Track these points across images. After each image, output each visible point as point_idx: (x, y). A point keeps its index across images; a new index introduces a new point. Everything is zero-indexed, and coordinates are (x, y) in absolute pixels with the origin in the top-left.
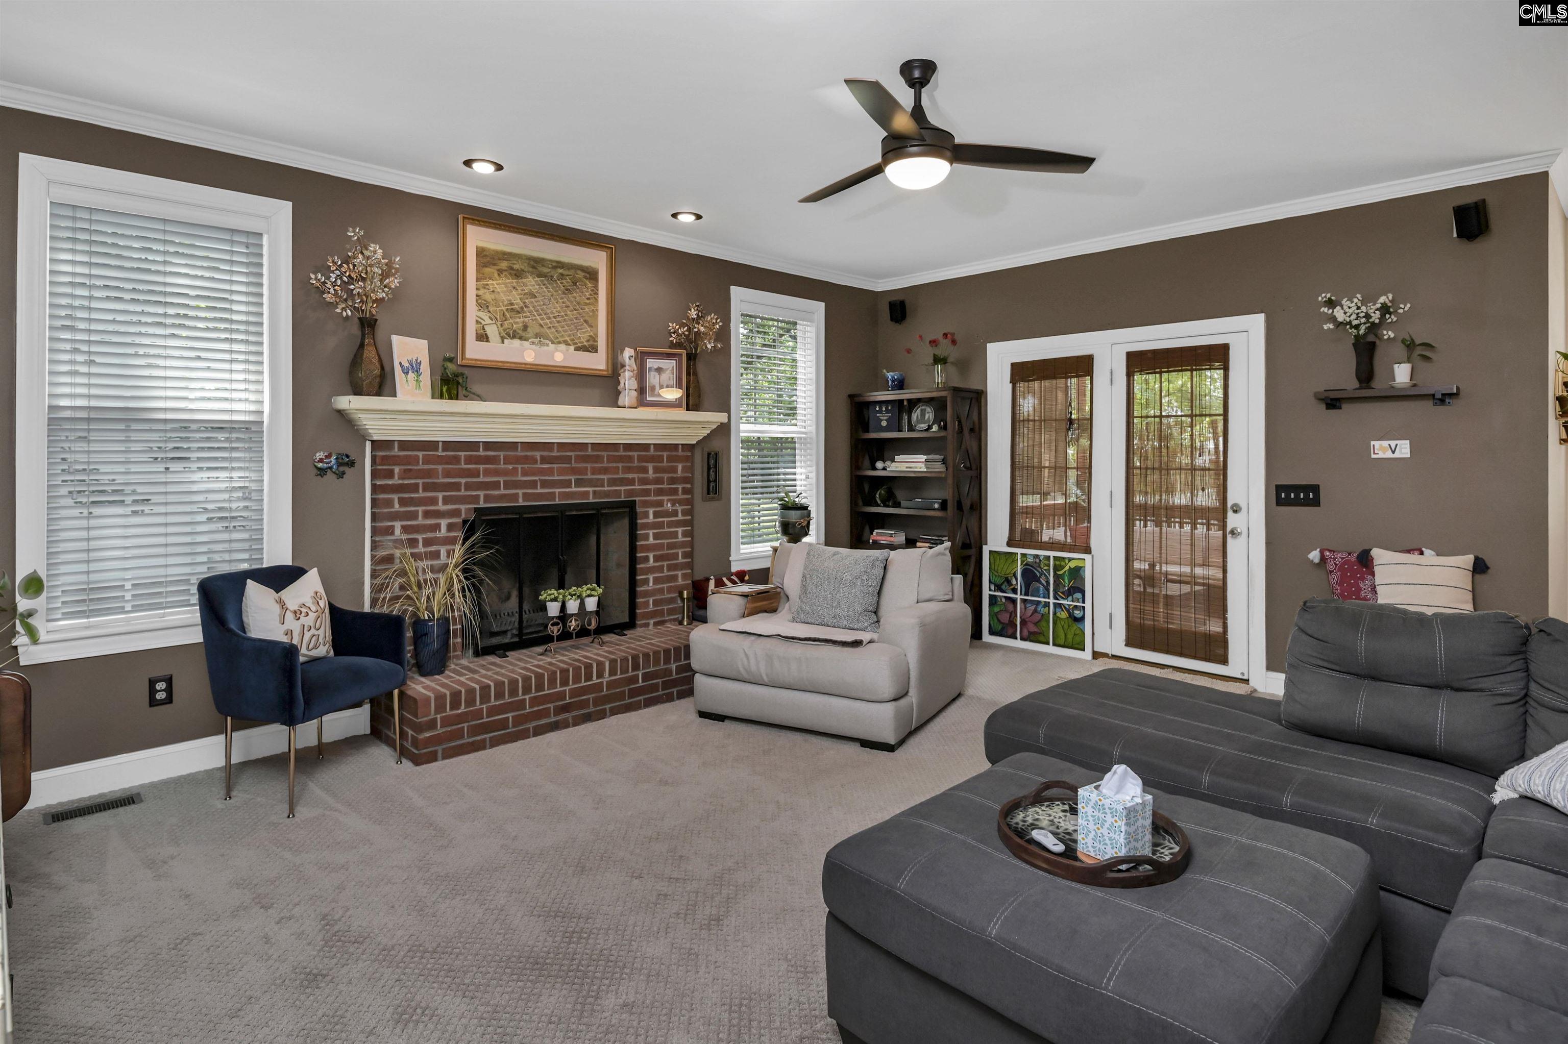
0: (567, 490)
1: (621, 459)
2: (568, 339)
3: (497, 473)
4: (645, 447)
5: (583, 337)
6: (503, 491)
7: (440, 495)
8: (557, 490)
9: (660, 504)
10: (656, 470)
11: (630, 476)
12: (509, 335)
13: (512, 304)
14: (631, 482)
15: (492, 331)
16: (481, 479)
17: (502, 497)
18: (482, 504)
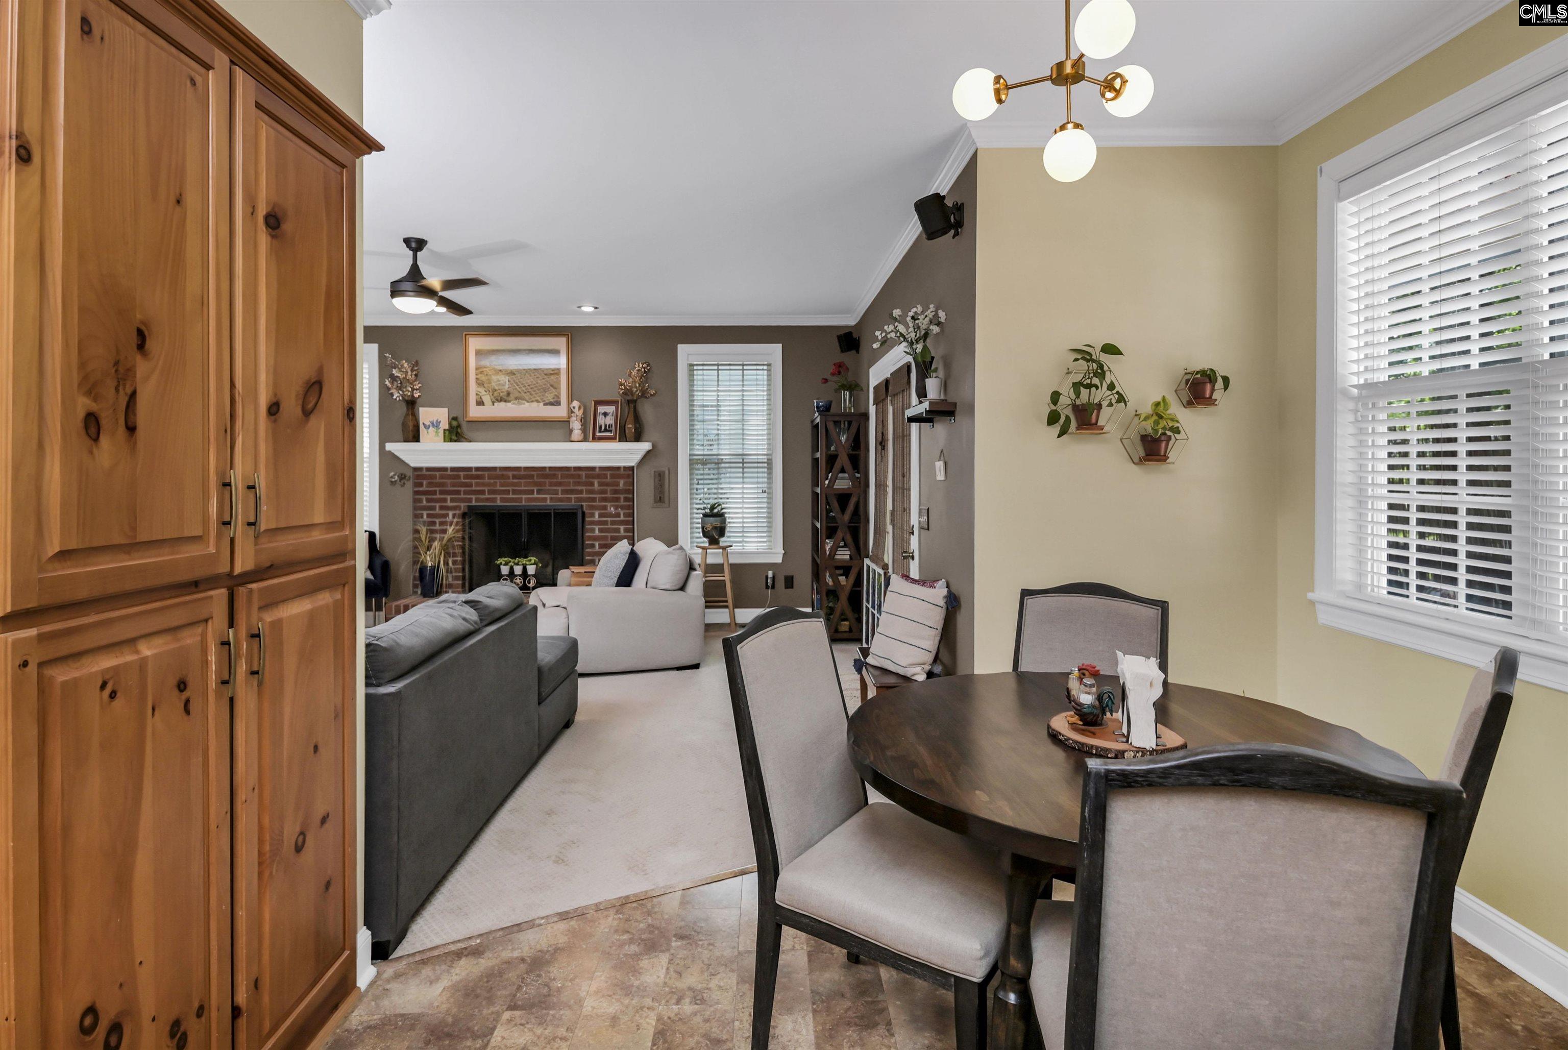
0: (531, 496)
1: (572, 476)
2: (538, 398)
3: (484, 485)
4: (593, 469)
5: (550, 397)
6: (487, 496)
7: (449, 497)
8: (524, 496)
9: (605, 508)
10: (600, 484)
11: (580, 488)
12: (497, 400)
13: (499, 381)
14: (581, 492)
15: (487, 399)
16: (474, 488)
17: (488, 500)
18: (474, 503)
